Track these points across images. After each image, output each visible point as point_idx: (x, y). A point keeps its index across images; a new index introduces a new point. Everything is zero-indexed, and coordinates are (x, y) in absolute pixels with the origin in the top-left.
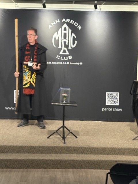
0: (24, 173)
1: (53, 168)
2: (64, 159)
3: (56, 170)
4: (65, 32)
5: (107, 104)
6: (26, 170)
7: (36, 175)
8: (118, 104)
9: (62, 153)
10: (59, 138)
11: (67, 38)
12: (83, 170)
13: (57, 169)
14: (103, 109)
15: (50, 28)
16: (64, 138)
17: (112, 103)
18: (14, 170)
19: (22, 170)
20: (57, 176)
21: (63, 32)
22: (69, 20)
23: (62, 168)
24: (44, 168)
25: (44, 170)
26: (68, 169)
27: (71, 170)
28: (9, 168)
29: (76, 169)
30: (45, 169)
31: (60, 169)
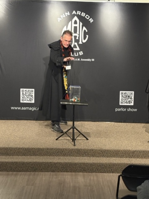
0: (31, 177)
1: (62, 172)
2: (74, 162)
3: (65, 173)
4: (75, 25)
5: (120, 104)
6: (33, 173)
7: (44, 179)
8: (132, 104)
9: (72, 156)
10: (68, 140)
11: (78, 32)
12: (94, 174)
13: (67, 172)
14: (117, 110)
15: (59, 21)
16: (74, 140)
17: (126, 102)
18: (20, 173)
19: (28, 173)
20: (66, 180)
21: (74, 25)
22: (80, 12)
23: (71, 172)
24: (52, 172)
25: (52, 173)
26: (79, 172)
27: (81, 173)
28: (15, 171)
29: (87, 172)
30: (54, 173)
31: (69, 173)
